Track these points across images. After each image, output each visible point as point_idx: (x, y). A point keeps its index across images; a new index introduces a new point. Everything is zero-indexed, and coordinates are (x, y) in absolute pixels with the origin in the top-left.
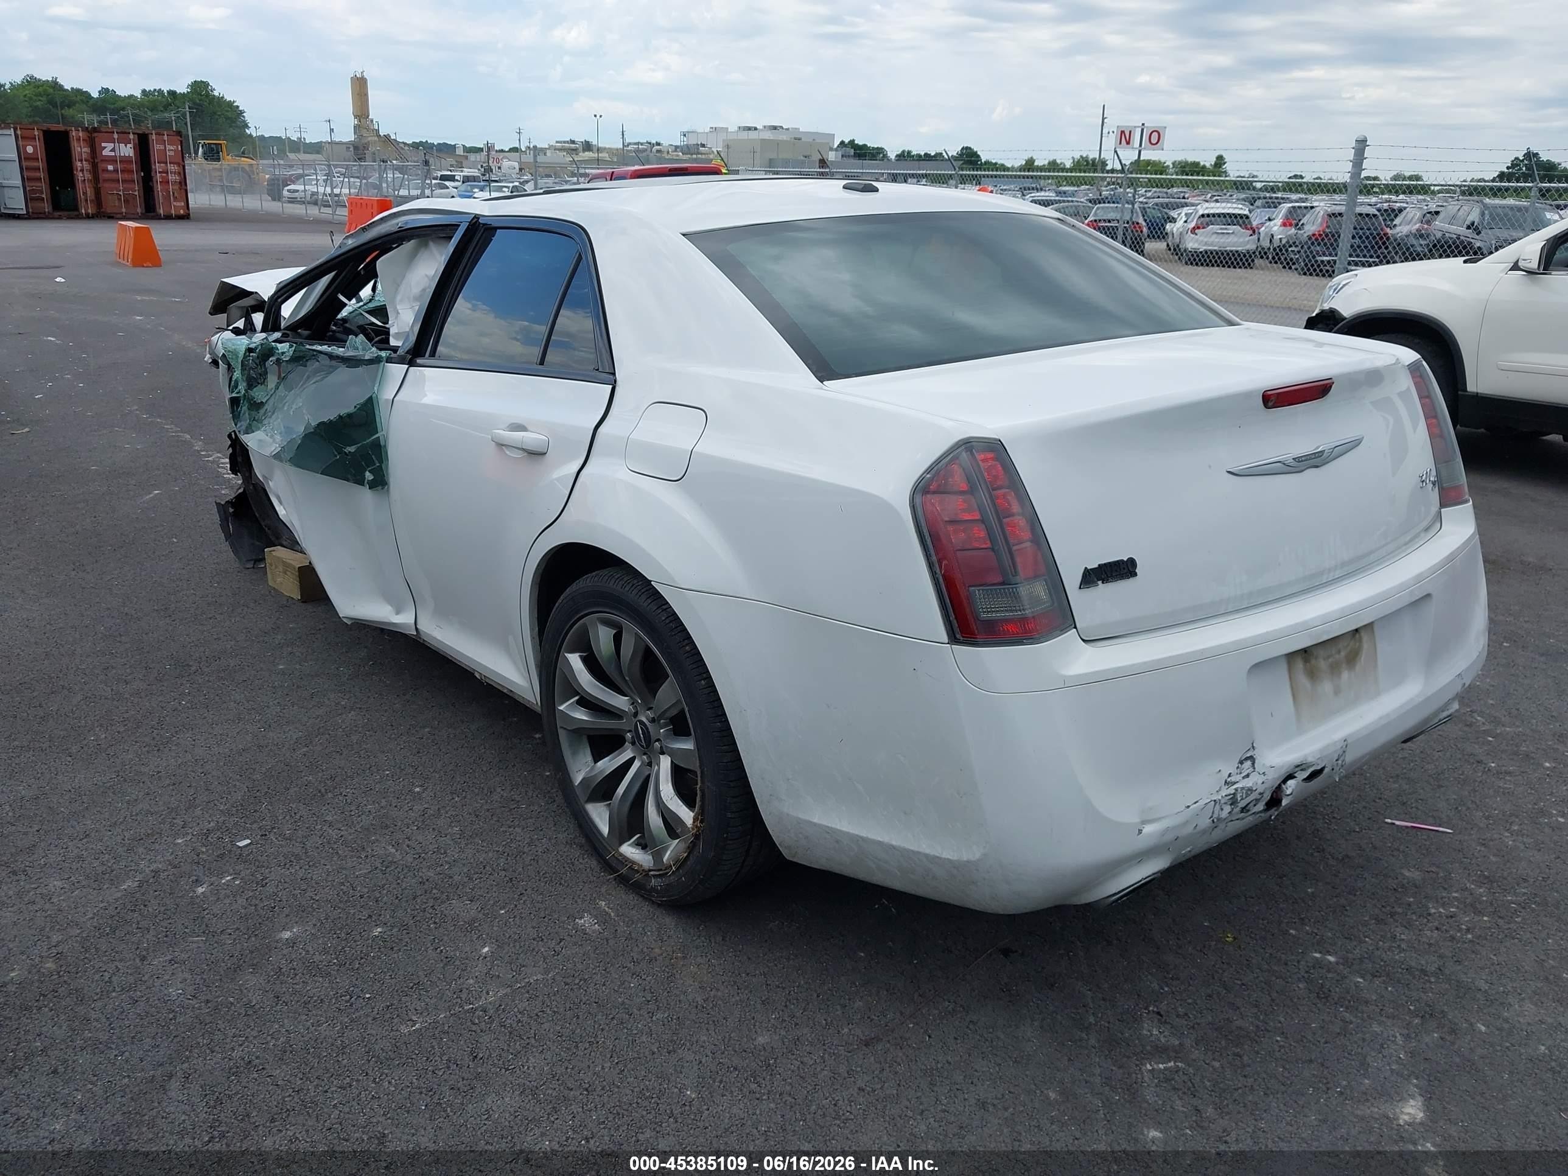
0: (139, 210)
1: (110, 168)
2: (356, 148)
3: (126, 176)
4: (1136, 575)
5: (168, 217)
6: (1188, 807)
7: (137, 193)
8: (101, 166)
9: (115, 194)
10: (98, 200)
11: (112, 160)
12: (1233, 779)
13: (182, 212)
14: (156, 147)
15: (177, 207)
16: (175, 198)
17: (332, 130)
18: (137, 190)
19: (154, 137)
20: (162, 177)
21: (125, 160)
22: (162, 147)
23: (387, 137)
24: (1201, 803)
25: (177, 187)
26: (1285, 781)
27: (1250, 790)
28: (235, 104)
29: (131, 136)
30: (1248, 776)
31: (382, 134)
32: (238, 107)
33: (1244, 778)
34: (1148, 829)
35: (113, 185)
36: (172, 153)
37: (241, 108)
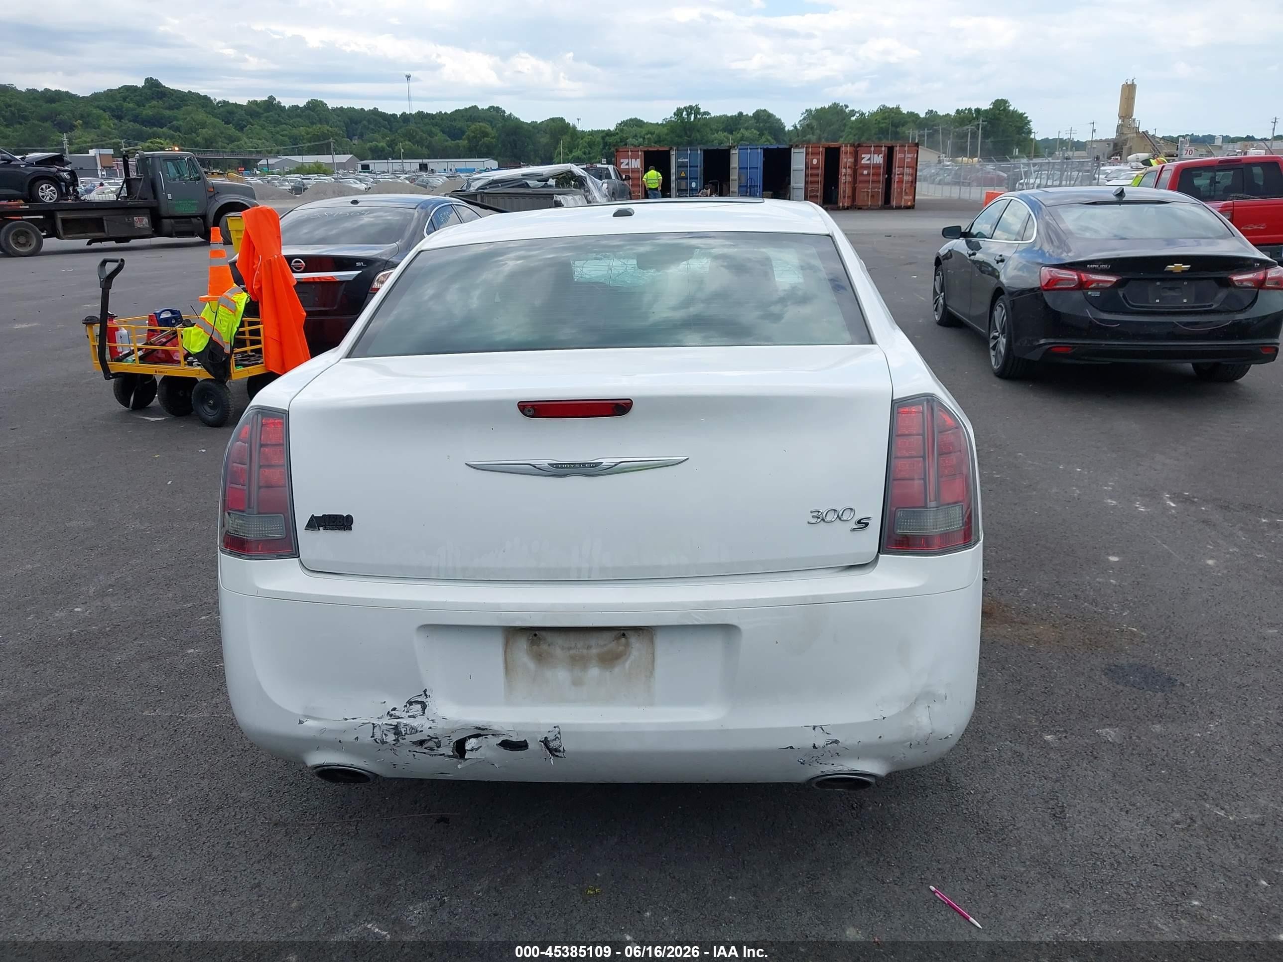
0: (880, 203)
1: (865, 172)
2: (1115, 145)
3: (875, 178)
4: (350, 529)
5: (899, 208)
6: (346, 719)
7: (880, 190)
8: (859, 171)
9: (866, 191)
10: (853, 197)
11: (867, 167)
12: (397, 713)
13: (909, 204)
14: (898, 156)
15: (906, 199)
16: (906, 194)
17: (1094, 131)
18: (880, 189)
19: (898, 148)
20: (899, 178)
21: (876, 167)
22: (903, 156)
23: (1145, 134)
24: (359, 721)
25: (909, 185)
26: (470, 737)
27: (414, 730)
28: (1025, 115)
29: (883, 149)
30: (414, 717)
31: (1141, 131)
32: (1027, 117)
33: (410, 717)
34: (309, 723)
35: (866, 185)
36: (909, 160)
37: (1029, 119)
